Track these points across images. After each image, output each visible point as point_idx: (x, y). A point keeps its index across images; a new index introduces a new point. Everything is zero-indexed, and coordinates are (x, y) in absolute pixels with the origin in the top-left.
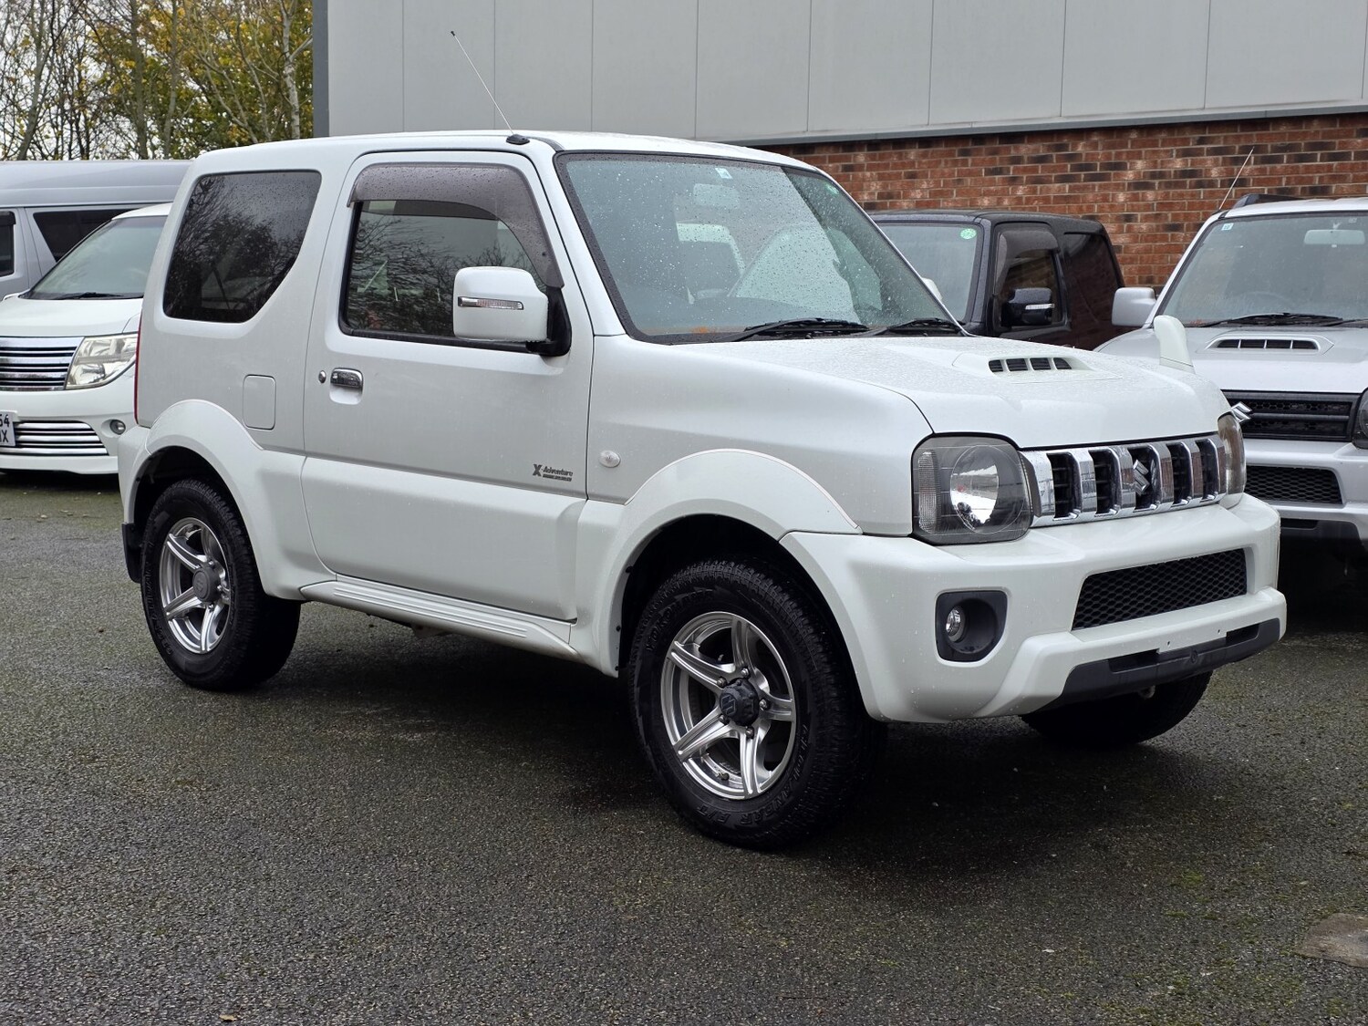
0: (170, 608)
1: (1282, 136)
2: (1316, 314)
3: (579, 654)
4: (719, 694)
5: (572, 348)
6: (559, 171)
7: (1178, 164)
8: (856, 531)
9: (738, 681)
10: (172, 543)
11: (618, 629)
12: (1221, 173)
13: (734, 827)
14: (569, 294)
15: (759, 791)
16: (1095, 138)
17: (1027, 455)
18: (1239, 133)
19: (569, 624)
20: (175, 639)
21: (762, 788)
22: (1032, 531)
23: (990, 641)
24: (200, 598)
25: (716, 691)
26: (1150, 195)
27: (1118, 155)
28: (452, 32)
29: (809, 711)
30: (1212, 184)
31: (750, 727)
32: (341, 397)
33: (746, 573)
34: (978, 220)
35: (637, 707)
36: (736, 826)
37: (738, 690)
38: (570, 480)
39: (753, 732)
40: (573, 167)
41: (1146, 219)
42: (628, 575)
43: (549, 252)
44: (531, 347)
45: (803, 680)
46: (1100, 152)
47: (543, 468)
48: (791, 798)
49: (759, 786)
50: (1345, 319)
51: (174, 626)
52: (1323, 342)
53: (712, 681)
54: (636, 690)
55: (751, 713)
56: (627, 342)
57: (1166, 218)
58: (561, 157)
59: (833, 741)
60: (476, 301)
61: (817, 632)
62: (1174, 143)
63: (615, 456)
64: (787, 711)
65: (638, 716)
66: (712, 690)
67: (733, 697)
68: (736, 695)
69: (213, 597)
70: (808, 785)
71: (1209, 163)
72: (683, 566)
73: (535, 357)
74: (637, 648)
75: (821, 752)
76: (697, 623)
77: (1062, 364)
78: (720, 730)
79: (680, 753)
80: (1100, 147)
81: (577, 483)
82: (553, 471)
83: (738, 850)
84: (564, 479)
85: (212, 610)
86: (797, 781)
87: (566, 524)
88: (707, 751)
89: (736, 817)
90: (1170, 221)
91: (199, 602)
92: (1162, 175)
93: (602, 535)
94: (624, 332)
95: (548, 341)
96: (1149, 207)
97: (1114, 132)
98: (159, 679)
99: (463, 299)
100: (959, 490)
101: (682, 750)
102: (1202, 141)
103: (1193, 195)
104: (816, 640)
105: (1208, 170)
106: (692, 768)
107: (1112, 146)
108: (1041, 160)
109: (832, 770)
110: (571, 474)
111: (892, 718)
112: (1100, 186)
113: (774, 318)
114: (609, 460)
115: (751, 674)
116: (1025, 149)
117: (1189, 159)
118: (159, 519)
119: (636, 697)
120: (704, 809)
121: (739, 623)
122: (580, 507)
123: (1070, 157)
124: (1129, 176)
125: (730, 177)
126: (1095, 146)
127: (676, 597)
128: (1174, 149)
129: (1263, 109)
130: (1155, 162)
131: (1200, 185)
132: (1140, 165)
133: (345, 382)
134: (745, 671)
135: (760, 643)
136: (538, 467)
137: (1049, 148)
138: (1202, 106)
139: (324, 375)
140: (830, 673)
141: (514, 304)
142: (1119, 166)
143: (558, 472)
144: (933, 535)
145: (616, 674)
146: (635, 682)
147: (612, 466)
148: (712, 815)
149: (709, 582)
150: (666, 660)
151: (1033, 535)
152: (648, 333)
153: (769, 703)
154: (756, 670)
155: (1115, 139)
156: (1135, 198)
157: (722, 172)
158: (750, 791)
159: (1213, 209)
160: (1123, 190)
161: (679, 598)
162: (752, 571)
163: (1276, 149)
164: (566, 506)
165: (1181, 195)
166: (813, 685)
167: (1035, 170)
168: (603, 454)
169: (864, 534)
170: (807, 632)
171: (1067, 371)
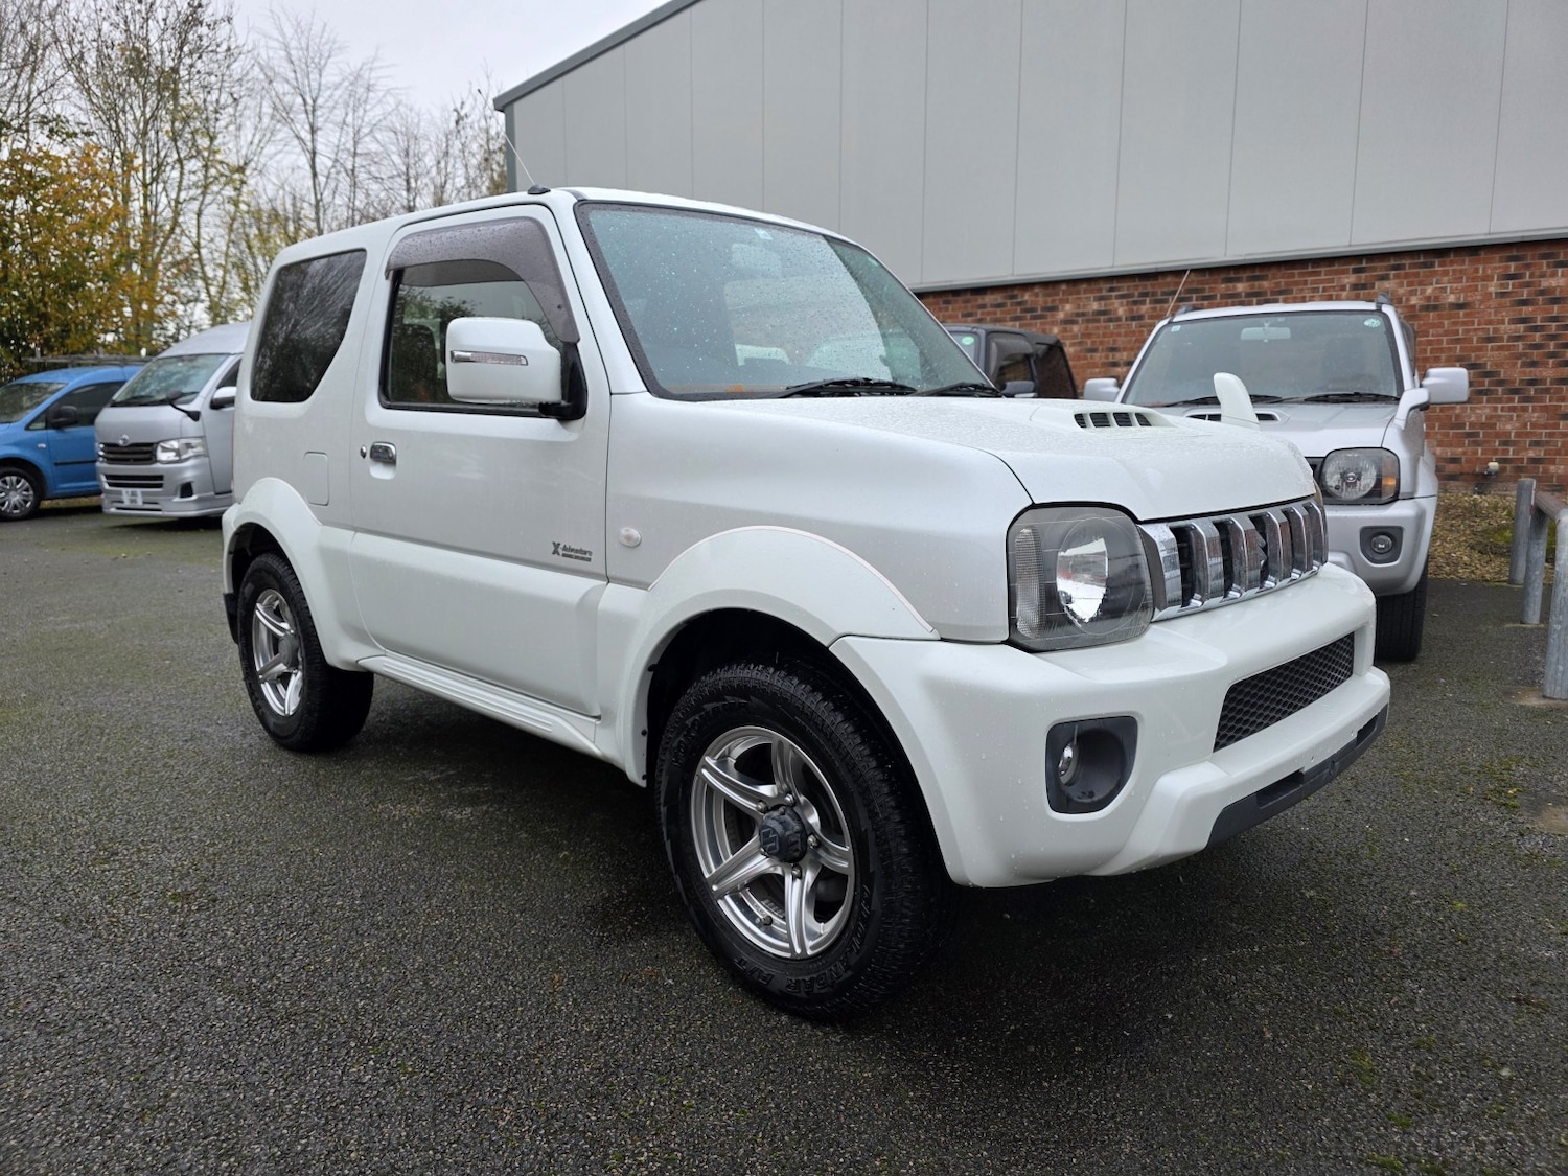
0: (263, 672)
1: (1168, 284)
2: (1260, 394)
3: (605, 756)
4: (760, 822)
5: (588, 410)
6: (579, 220)
7: (1095, 306)
8: (931, 636)
9: (781, 809)
10: (260, 612)
11: (644, 733)
12: (1125, 311)
13: (778, 992)
14: (585, 349)
15: (810, 953)
16: (1037, 290)
17: (1147, 529)
18: (1138, 283)
19: (594, 721)
20: (266, 702)
21: (812, 948)
22: (1154, 626)
23: (1115, 782)
24: (286, 665)
25: (755, 817)
26: (1075, 328)
27: (1053, 301)
28: (479, 91)
29: (871, 870)
30: (1118, 319)
31: (796, 866)
32: (380, 472)
33: (787, 683)
34: (975, 330)
35: (664, 829)
36: (781, 991)
37: (781, 823)
38: (589, 560)
39: (801, 872)
40: (596, 218)
41: (1073, 344)
42: (651, 674)
43: (565, 305)
44: (545, 410)
45: (863, 829)
46: (1041, 299)
47: (562, 546)
48: (850, 973)
49: (809, 943)
50: (1283, 398)
51: (266, 688)
52: (1280, 415)
53: (751, 805)
54: (663, 810)
55: (797, 850)
56: (647, 400)
57: (1087, 343)
58: (582, 204)
59: (904, 911)
60: (469, 355)
61: (881, 766)
62: (1092, 292)
63: (635, 533)
64: (841, 858)
65: (665, 839)
66: (751, 814)
67: (774, 832)
68: (779, 828)
69: (294, 664)
70: (871, 962)
71: (1116, 306)
72: (713, 666)
73: (552, 423)
74: (663, 761)
75: (890, 924)
76: (730, 738)
77: (1144, 421)
78: (761, 864)
79: (715, 888)
80: (1040, 295)
81: (596, 564)
82: (572, 550)
83: (784, 1018)
84: (583, 559)
85: (296, 674)
86: (858, 953)
87: (586, 608)
88: (747, 886)
89: (782, 981)
90: (1089, 345)
91: (285, 667)
92: (1083, 314)
93: (623, 625)
94: (645, 389)
95: (564, 403)
96: (1075, 336)
97: (1050, 285)
98: (257, 736)
99: (456, 354)
100: (1069, 577)
101: (716, 884)
102: (1111, 290)
103: (1105, 328)
104: (880, 776)
105: (1116, 310)
106: (728, 908)
107: (1049, 295)
108: (1000, 306)
109: (902, 946)
110: (590, 553)
111: (984, 885)
112: (1041, 323)
113: (819, 378)
114: (629, 538)
115: (796, 802)
116: (989, 299)
117: (1103, 303)
118: (248, 589)
119: (663, 818)
120: (741, 961)
121: (781, 743)
122: (599, 592)
123: (1020, 304)
124: (1061, 315)
125: (771, 239)
126: (1037, 295)
127: (705, 706)
128: (1092, 295)
129: (1154, 266)
130: (1079, 305)
131: (1110, 320)
132: (1068, 307)
133: (382, 455)
134: (789, 798)
135: (806, 769)
136: (557, 545)
137: (1005, 298)
138: (1111, 264)
139: (364, 450)
140: (900, 822)
141: (516, 359)
142: (1054, 309)
143: (577, 551)
144: (1033, 640)
145: (643, 783)
146: (662, 800)
147: (633, 545)
148: (752, 972)
149: (744, 690)
150: (696, 778)
151: (1155, 633)
152: (675, 392)
153: (820, 844)
154: (802, 798)
155: (1050, 290)
156: (1065, 330)
157: (761, 233)
158: (798, 951)
159: (1161, 317)
160: (1056, 325)
161: (708, 707)
162: (796, 681)
163: (1164, 293)
164: (587, 589)
165: (1097, 328)
166: (877, 837)
167: (995, 313)
168: (623, 532)
169: (942, 640)
170: (869, 767)
171: (1149, 428)
